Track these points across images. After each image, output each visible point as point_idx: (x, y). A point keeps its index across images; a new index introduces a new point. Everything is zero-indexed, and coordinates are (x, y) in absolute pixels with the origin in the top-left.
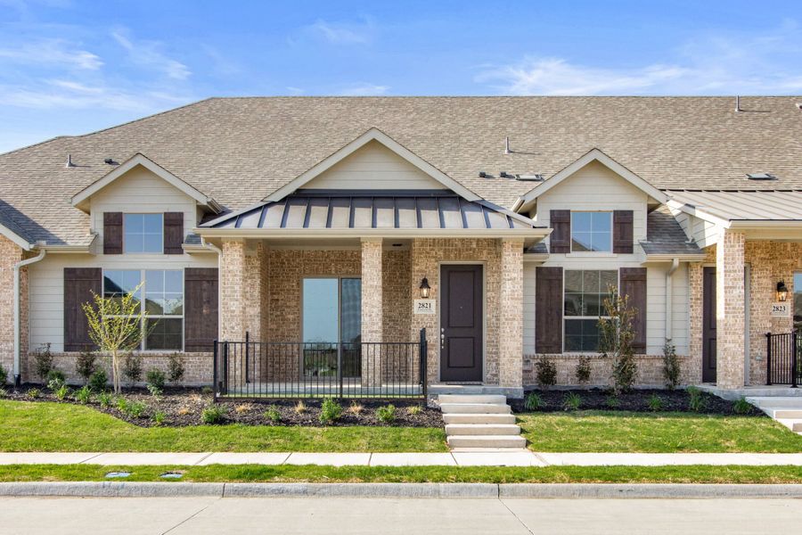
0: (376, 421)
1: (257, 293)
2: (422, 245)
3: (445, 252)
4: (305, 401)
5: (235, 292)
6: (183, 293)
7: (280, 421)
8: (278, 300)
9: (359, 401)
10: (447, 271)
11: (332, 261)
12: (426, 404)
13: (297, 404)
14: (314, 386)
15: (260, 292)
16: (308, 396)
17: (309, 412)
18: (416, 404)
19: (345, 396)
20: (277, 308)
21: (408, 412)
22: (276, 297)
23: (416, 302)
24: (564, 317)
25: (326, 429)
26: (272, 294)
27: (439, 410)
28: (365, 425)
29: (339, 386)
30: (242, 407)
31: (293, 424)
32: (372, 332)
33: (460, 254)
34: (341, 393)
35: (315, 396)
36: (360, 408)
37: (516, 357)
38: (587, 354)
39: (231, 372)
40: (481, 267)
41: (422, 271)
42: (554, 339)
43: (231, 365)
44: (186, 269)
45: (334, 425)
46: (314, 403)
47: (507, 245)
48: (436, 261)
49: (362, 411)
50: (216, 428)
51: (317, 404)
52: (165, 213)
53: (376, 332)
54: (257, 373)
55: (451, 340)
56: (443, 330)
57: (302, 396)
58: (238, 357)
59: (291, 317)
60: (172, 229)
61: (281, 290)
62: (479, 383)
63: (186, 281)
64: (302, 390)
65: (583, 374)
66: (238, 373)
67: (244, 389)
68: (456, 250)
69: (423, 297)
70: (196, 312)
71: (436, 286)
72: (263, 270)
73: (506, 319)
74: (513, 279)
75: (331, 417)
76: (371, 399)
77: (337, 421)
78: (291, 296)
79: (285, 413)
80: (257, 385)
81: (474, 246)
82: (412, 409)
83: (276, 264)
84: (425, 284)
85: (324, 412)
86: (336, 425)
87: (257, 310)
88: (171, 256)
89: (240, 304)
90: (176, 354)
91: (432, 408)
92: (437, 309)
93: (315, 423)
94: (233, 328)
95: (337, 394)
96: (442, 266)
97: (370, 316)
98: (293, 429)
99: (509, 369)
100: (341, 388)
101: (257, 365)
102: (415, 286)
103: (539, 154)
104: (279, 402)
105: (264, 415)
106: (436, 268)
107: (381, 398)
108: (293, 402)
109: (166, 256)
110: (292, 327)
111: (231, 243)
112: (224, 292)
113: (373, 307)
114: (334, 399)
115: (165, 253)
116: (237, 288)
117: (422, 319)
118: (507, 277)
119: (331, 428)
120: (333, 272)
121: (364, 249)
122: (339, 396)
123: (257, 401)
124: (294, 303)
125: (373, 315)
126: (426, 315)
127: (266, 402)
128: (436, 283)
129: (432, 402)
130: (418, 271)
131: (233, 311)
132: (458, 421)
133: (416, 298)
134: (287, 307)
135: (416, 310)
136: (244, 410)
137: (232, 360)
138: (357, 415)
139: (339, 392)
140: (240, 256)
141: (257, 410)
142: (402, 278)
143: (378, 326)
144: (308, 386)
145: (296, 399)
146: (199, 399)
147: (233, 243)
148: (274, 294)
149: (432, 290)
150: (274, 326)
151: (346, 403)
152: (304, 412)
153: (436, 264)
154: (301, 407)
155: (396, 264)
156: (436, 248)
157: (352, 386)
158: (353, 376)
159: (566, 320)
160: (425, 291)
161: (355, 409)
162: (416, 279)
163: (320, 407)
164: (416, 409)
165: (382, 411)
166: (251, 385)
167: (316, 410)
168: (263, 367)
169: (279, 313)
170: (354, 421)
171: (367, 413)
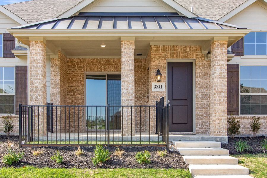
0: (134, 163)
1: (58, 80)
2: (157, 50)
3: (171, 54)
4: (83, 147)
5: (38, 74)
6: (15, 80)
7: (63, 163)
8: (72, 86)
9: (121, 147)
10: (171, 65)
11: (102, 64)
12: (168, 149)
13: (77, 149)
14: (90, 136)
15: (60, 80)
16: (85, 143)
17: (85, 155)
18: (162, 149)
19: (111, 143)
20: (71, 91)
21: (158, 155)
22: (71, 85)
23: (153, 84)
24: (240, 94)
25: (97, 170)
26: (69, 83)
27: (177, 153)
28: (127, 167)
29: (107, 136)
30: (37, 152)
31: (73, 166)
32: (129, 100)
33: (180, 55)
34: (109, 141)
35: (90, 143)
36: (122, 152)
37: (223, 116)
38: (257, 116)
39: (35, 127)
40: (192, 63)
41: (156, 66)
42: (234, 107)
43: (36, 122)
44: (16, 66)
45: (103, 167)
46: (89, 149)
47: (217, 43)
48: (165, 59)
49: (123, 154)
50: (12, 169)
51: (92, 149)
52: (4, 34)
53: (131, 100)
54: (58, 127)
55: (174, 107)
56: (169, 101)
57: (81, 143)
58: (41, 117)
59: (79, 96)
60: (8, 43)
61: (74, 81)
62: (191, 133)
63: (16, 73)
64: (81, 138)
65: (255, 127)
66: (41, 127)
67: (45, 138)
68: (177, 53)
69: (158, 81)
70: (22, 92)
71: (165, 75)
72: (61, 68)
73: (217, 92)
74: (221, 65)
75: (101, 160)
76: (129, 145)
77: (107, 163)
78: (80, 85)
79: (67, 156)
80: (59, 134)
81: (188, 50)
82: (160, 153)
83: (70, 66)
84: (158, 73)
85: (96, 156)
86: (105, 168)
87: (58, 90)
88: (7, 59)
89: (42, 81)
90: (8, 116)
91: (172, 152)
92: (165, 88)
93: (89, 166)
94: (37, 98)
95: (105, 141)
96: (168, 62)
97: (127, 89)
98: (71, 171)
99: (218, 124)
100: (109, 137)
101: (58, 123)
102: (152, 74)
103: (208, 15)
104: (65, 148)
105: (51, 158)
106: (165, 63)
107: (136, 145)
108: (73, 148)
109: (5, 59)
110: (80, 101)
111: (35, 42)
112: (31, 74)
113: (129, 83)
114: (104, 145)
115: (4, 57)
116: (39, 71)
117: (157, 95)
118: (217, 64)
119: (101, 170)
120: (103, 71)
121: (123, 46)
122: (107, 143)
123: (49, 147)
124: (81, 88)
125: (129, 89)
126: (159, 92)
127: (55, 148)
128: (165, 73)
129: (171, 148)
130: (154, 65)
131: (37, 87)
132: (196, 162)
133: (153, 82)
134: (77, 90)
135: (153, 89)
136: (38, 154)
137: (36, 119)
138: (120, 158)
139: (107, 139)
140: (41, 50)
141: (48, 154)
142: (141, 74)
143: (132, 96)
144: (85, 136)
145: (76, 145)
146: (13, 145)
147: (36, 42)
148: (70, 83)
149: (163, 77)
150: (70, 101)
151: (111, 148)
152: (82, 155)
153: (165, 61)
154: (79, 151)
155: (138, 66)
156: (165, 52)
157: (116, 135)
158: (116, 129)
159: (241, 96)
160: (159, 77)
161: (119, 153)
162: (153, 70)
163: (93, 151)
164: (163, 152)
165: (139, 156)
166: (54, 135)
167: (90, 153)
168: (63, 124)
169: (72, 94)
170: (118, 164)
171: (127, 156)
